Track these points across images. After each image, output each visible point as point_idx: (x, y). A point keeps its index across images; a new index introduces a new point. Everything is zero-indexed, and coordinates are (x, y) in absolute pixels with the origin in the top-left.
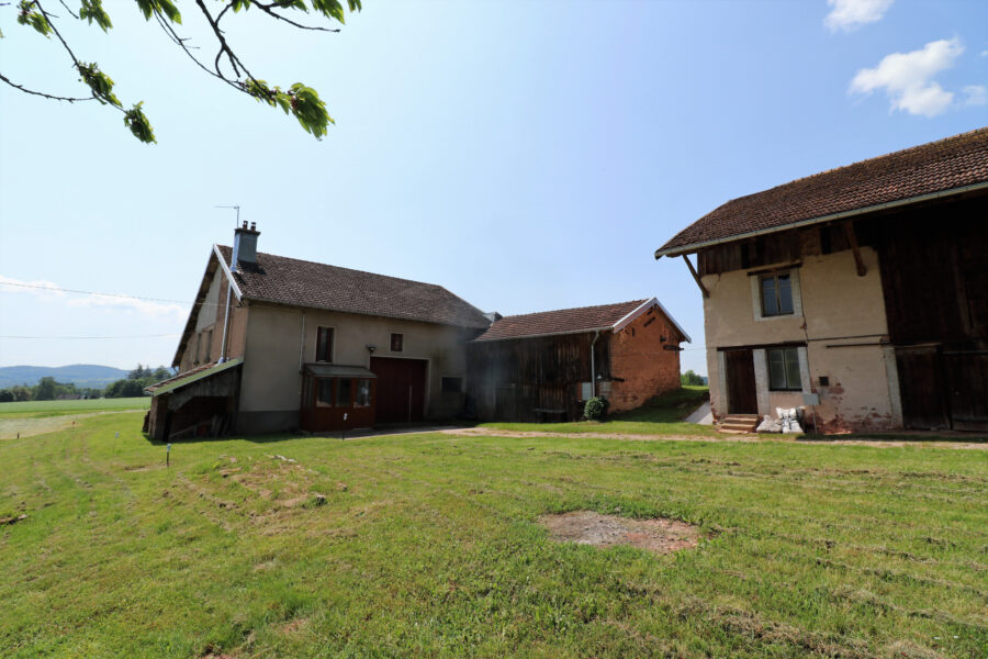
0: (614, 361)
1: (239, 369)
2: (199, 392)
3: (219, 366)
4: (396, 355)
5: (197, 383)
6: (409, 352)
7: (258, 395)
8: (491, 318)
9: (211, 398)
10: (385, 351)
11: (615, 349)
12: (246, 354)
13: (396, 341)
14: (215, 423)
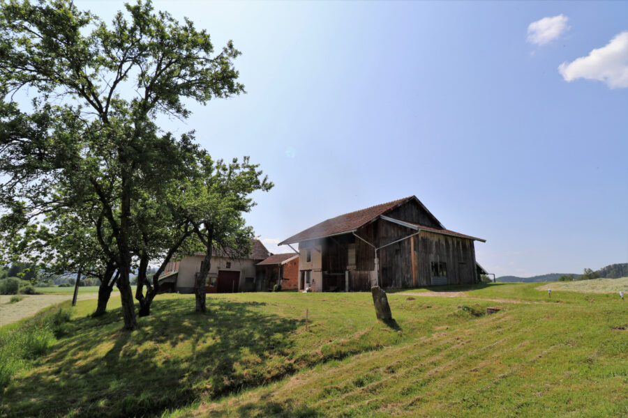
0: (284, 273)
1: (177, 275)
2: (166, 281)
3: (173, 273)
4: (228, 270)
5: (165, 278)
6: (233, 268)
7: (182, 282)
8: (269, 254)
9: (169, 283)
10: (224, 268)
11: (285, 269)
12: (179, 270)
13: (229, 265)
14: (170, 290)
